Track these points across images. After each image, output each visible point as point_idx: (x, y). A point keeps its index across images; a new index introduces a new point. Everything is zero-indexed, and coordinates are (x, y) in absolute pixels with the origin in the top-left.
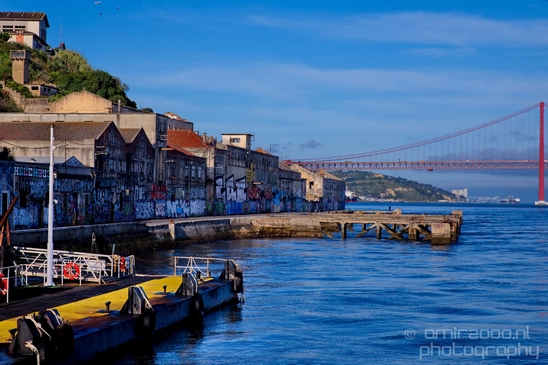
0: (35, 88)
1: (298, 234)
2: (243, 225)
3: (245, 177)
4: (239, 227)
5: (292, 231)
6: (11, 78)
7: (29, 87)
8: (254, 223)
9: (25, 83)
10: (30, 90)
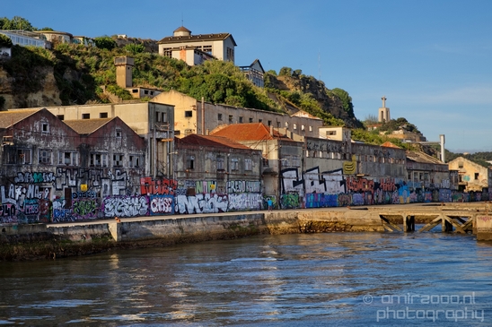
0: (135, 91)
1: (353, 228)
2: (284, 220)
3: (341, 169)
4: (278, 222)
5: (346, 226)
6: (114, 83)
7: (131, 90)
8: (300, 217)
9: (127, 86)
10: (131, 93)
